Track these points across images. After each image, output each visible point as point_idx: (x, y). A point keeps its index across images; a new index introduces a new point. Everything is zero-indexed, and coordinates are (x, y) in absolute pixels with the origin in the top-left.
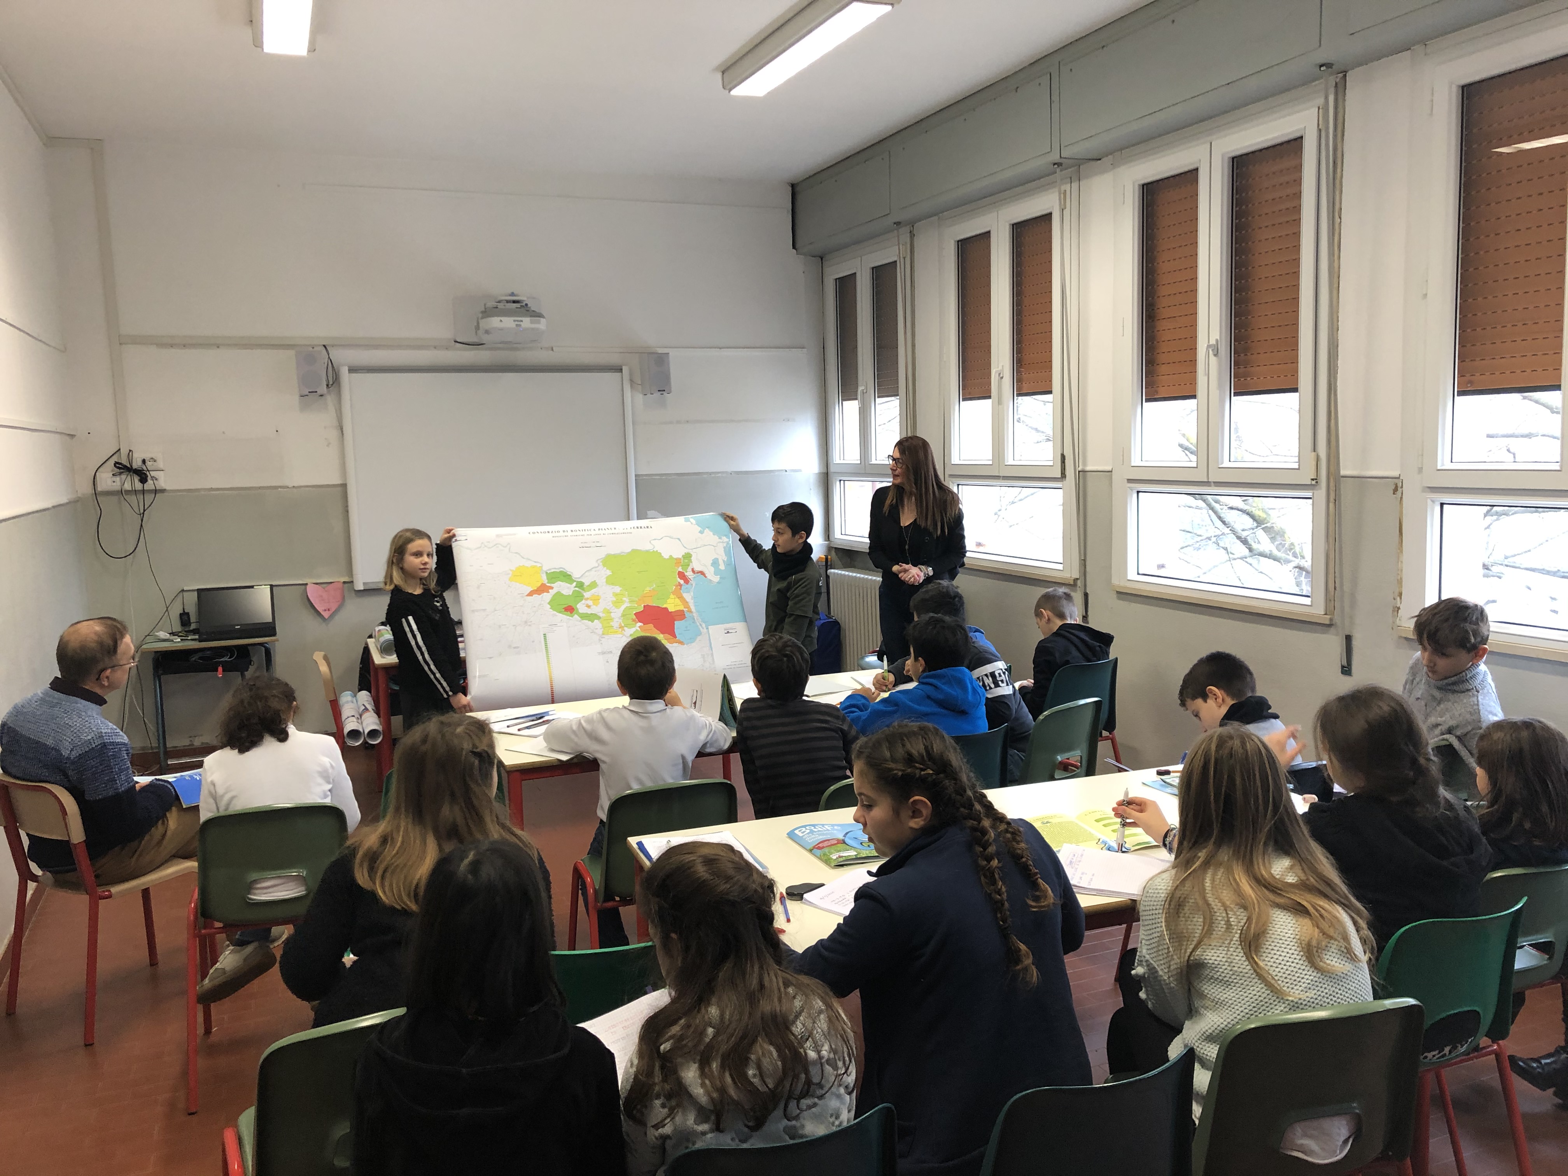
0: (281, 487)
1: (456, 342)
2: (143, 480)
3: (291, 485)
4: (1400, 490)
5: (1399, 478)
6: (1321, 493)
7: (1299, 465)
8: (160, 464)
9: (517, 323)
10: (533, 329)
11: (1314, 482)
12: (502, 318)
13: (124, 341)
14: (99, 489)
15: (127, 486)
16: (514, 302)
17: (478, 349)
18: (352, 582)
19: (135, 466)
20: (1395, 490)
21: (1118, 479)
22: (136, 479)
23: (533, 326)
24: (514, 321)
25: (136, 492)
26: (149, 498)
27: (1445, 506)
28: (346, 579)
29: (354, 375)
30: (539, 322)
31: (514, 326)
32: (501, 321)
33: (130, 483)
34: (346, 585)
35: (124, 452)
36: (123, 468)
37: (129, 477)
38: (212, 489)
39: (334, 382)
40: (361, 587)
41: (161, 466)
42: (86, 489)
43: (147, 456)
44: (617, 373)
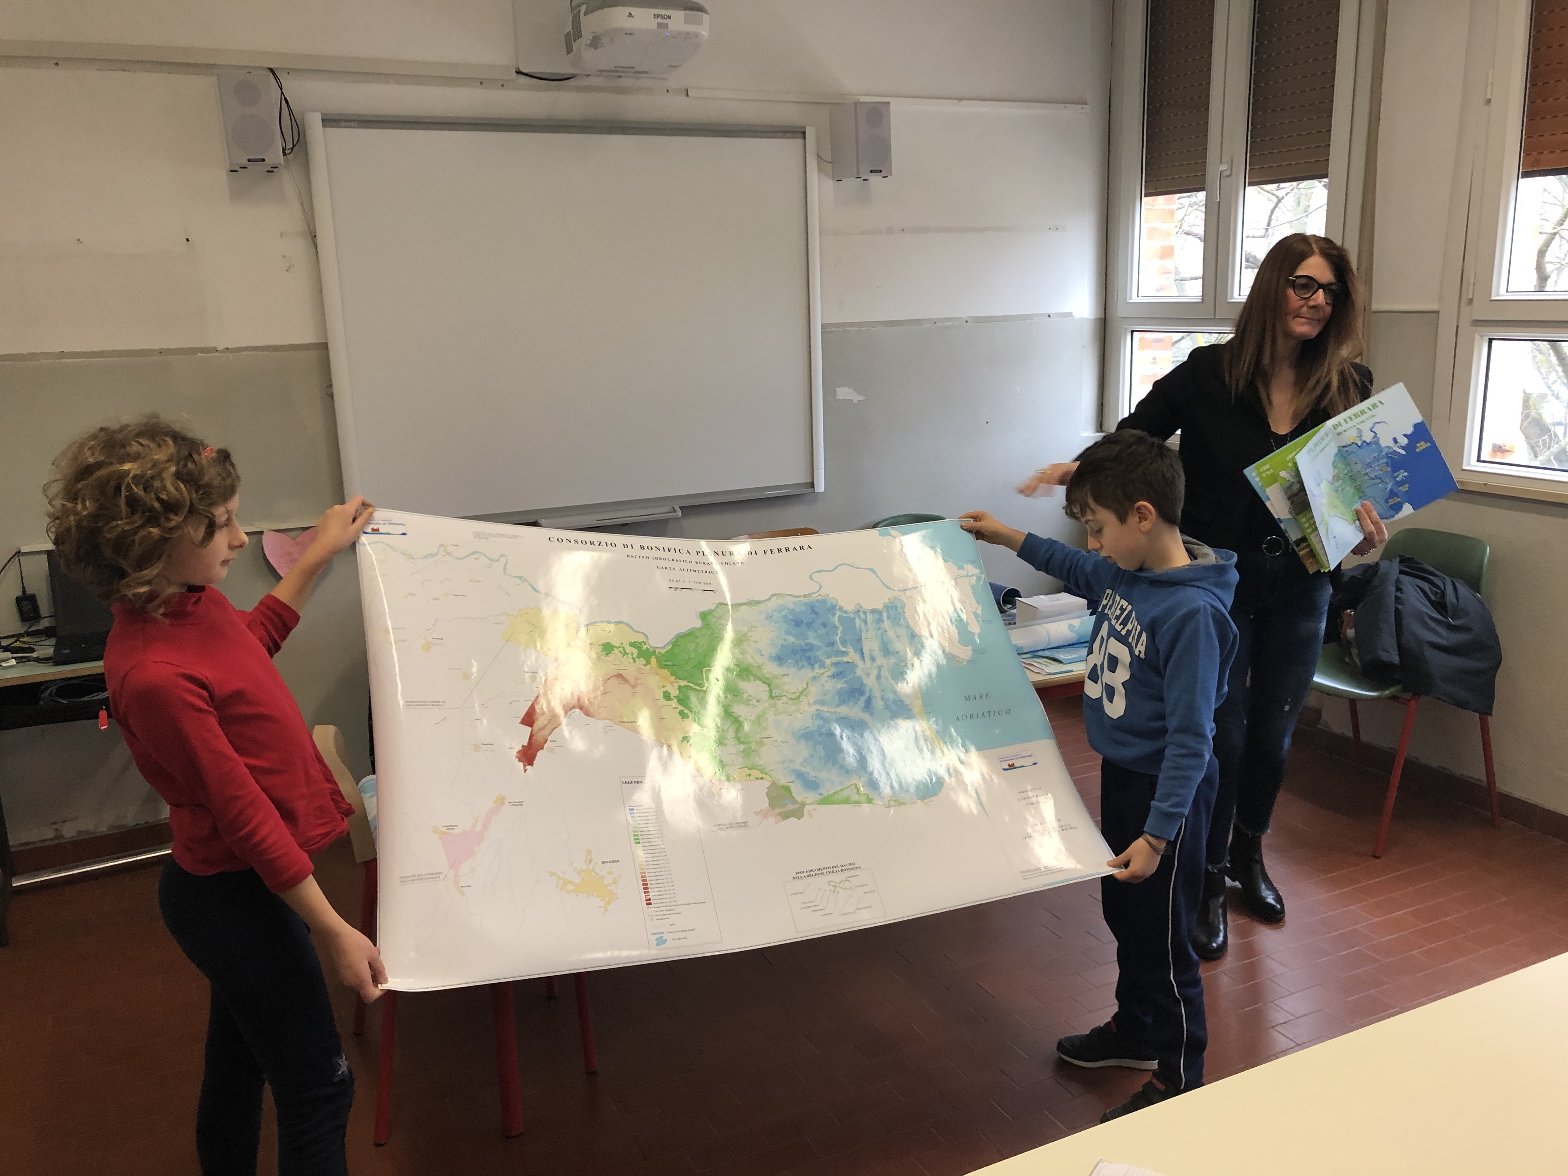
0: (203, 350)
1: (519, 72)
3: (221, 347)
9: (660, 20)
10: (688, 35)
12: (632, 10)
17: (558, 89)
23: (689, 29)
24: (656, 16)
29: (333, 132)
30: (700, 23)
31: (655, 27)
32: (630, 15)
38: (62, 354)
44: (800, 141)
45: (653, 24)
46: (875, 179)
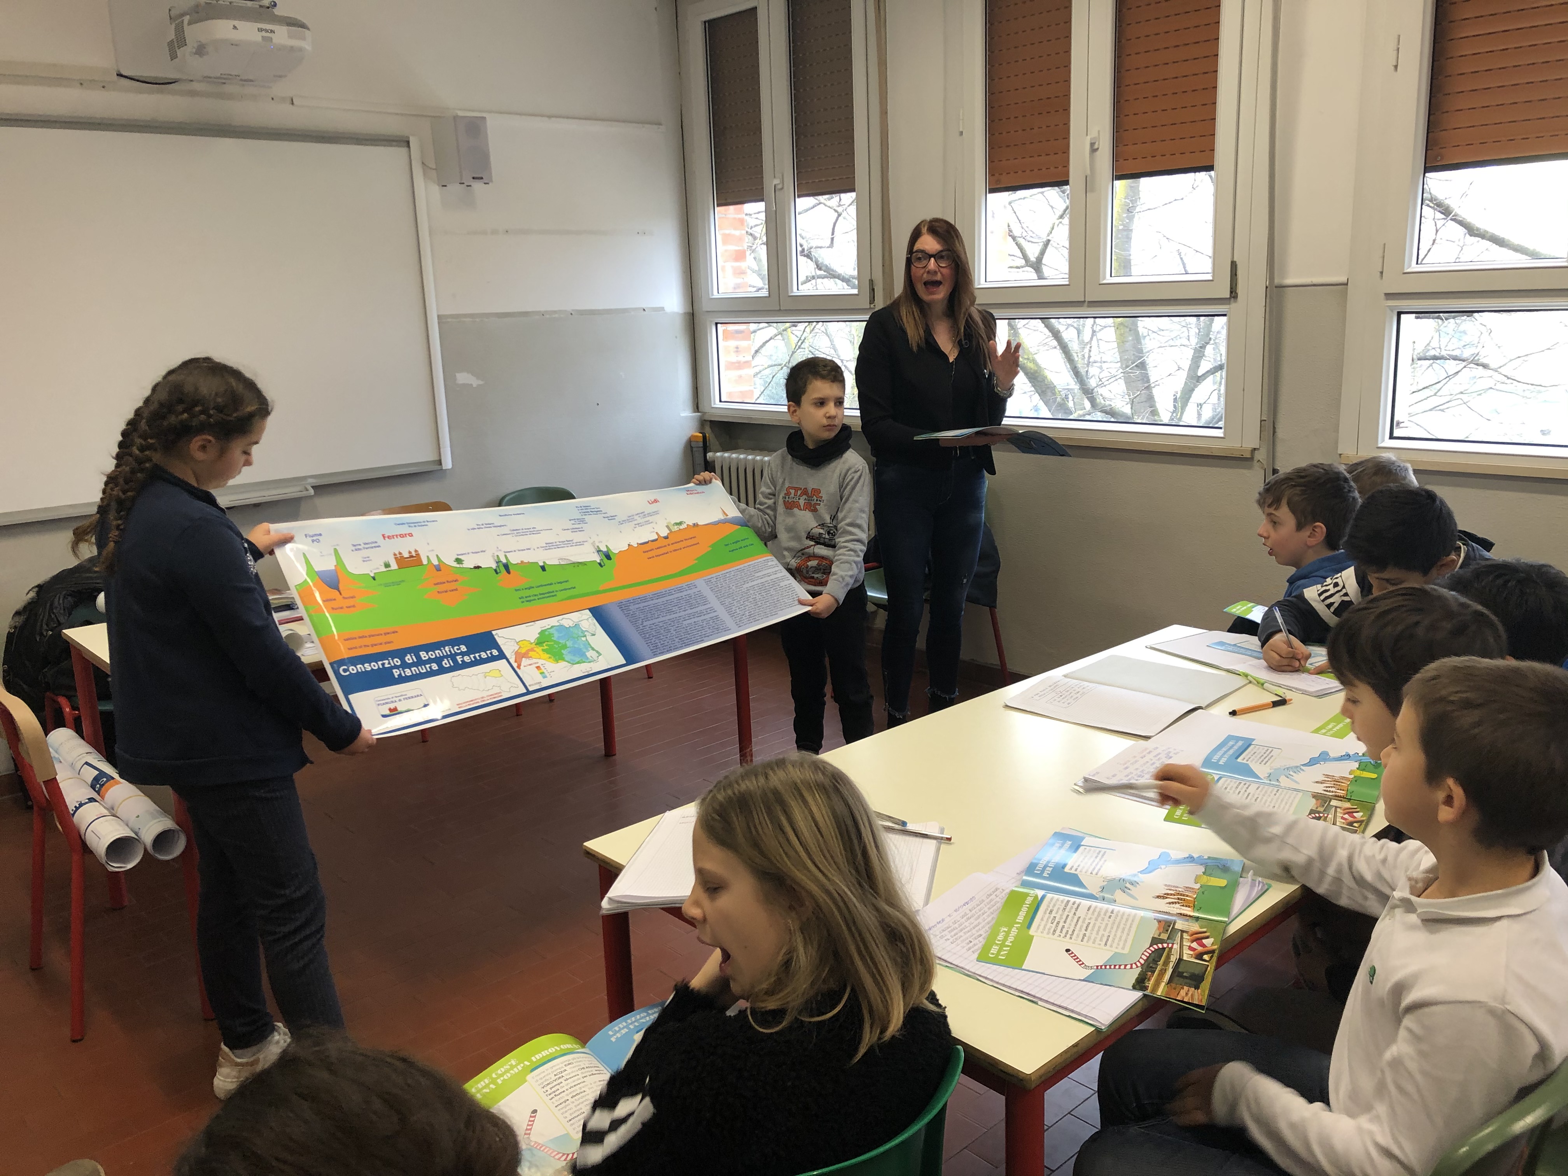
1: (120, 75)
9: (264, 34)
10: (292, 49)
12: (236, 23)
17: (163, 93)
23: (292, 43)
24: (260, 30)
30: (304, 38)
31: (260, 39)
32: (235, 27)
44: (404, 150)
45: (257, 37)
46: (477, 186)
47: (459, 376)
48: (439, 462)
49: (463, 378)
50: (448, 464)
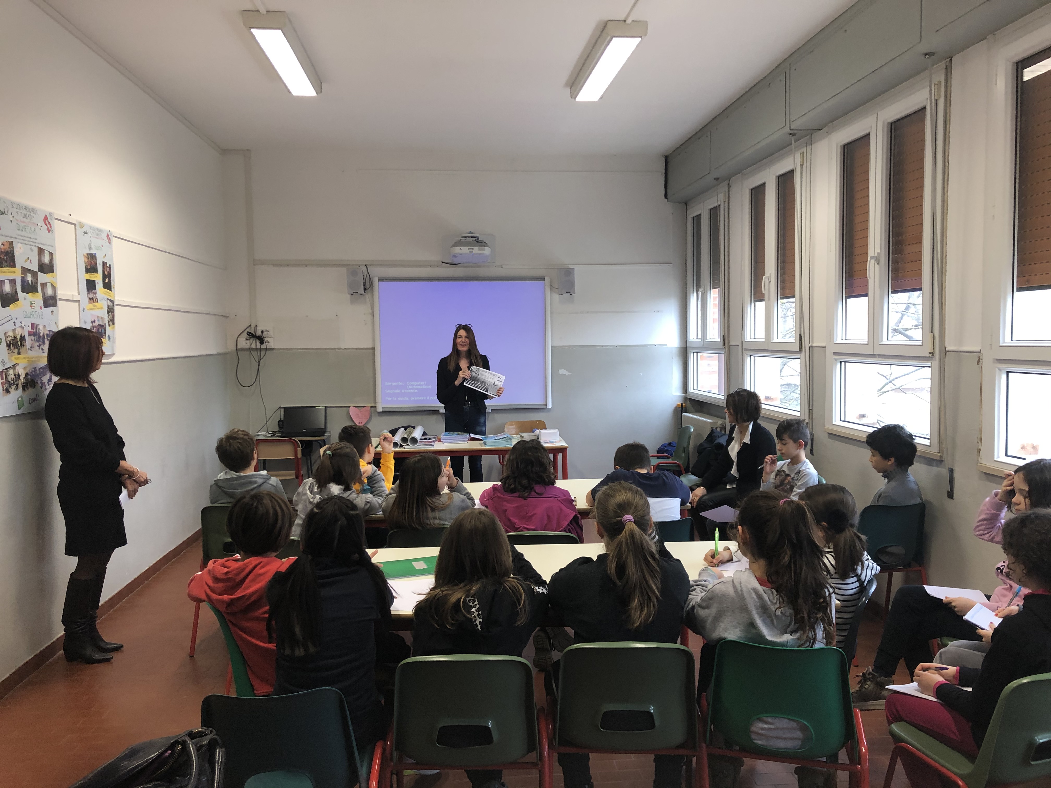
0: (338, 349)
1: (442, 262)
2: (262, 342)
3: (343, 348)
4: (981, 361)
5: (980, 352)
6: (936, 363)
7: (922, 343)
8: (271, 334)
9: (470, 250)
10: (480, 254)
11: (930, 355)
12: (461, 247)
13: (256, 263)
14: (239, 347)
15: (253, 346)
16: (472, 237)
17: (456, 267)
18: (376, 407)
19: (257, 334)
20: (979, 361)
21: (829, 351)
22: (258, 342)
23: (481, 252)
24: (469, 249)
25: (256, 349)
26: (263, 353)
27: (1010, 374)
28: (373, 405)
29: (381, 283)
30: (484, 250)
32: (460, 249)
33: (255, 344)
34: (372, 409)
35: (253, 326)
36: (252, 336)
37: (254, 341)
38: (299, 349)
39: (368, 287)
40: (380, 410)
41: (272, 335)
42: (232, 347)
43: (264, 329)
44: (541, 281)
45: (468, 251)
46: (568, 295)
47: (560, 370)
48: (546, 405)
49: (562, 371)
50: (550, 405)
